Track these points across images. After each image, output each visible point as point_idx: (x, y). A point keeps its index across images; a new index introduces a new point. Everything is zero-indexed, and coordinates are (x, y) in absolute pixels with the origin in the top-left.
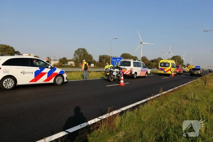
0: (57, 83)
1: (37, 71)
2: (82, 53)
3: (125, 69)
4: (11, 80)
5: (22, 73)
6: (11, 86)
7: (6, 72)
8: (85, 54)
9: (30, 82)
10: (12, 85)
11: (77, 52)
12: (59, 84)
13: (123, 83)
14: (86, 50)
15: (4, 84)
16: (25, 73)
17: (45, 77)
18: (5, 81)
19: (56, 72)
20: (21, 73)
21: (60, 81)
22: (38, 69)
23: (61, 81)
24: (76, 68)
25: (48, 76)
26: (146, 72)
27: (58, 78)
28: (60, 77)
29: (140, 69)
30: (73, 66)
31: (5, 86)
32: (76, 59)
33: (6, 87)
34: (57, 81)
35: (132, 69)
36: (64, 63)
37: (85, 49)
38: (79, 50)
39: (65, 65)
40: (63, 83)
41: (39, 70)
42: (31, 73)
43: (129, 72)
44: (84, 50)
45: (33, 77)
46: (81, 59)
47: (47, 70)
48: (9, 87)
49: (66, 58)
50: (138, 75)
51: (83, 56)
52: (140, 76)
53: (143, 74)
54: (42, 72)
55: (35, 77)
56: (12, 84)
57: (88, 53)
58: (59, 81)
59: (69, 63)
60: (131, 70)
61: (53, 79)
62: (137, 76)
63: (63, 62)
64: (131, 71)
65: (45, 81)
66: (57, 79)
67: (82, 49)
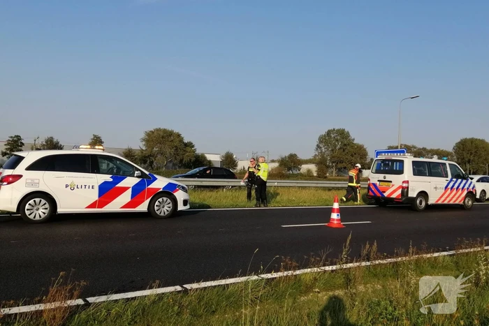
0: (158, 212)
1: (106, 183)
2: (337, 140)
3: (386, 183)
4: (43, 201)
5: (69, 187)
6: (41, 214)
7: (32, 184)
8: (345, 145)
9: (87, 208)
10: (44, 213)
11: (326, 139)
12: (162, 214)
13: (337, 220)
14: (348, 133)
15: (28, 210)
16: (76, 188)
17: (126, 197)
18: (30, 204)
19: (154, 185)
20: (67, 186)
21: (166, 208)
22: (108, 178)
23: (169, 209)
24: (318, 180)
25: (133, 196)
26: (466, 192)
27: (160, 200)
28: (165, 199)
29: (441, 182)
30: (313, 176)
31: (29, 215)
32: (323, 156)
33: (31, 217)
34: (156, 208)
35: (408, 182)
36: (289, 169)
37: (346, 130)
38: (329, 133)
39: (295, 172)
40: (175, 213)
41: (112, 180)
42: (91, 187)
43: (399, 192)
44: (343, 134)
45: (94, 196)
46: (333, 157)
47: (130, 182)
48: (37, 218)
49: (295, 155)
50: (432, 201)
51: (341, 148)
52: (440, 202)
53: (457, 198)
54: (119, 185)
55: (99, 196)
56: (44, 211)
57: (355, 142)
58: (164, 208)
59: (304, 168)
60: (405, 185)
61: (147, 202)
62: (427, 204)
63: (289, 165)
64: (403, 188)
65: (125, 206)
66: (157, 203)
67: (338, 130)
